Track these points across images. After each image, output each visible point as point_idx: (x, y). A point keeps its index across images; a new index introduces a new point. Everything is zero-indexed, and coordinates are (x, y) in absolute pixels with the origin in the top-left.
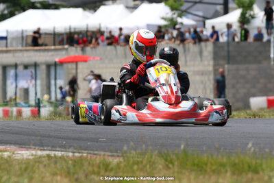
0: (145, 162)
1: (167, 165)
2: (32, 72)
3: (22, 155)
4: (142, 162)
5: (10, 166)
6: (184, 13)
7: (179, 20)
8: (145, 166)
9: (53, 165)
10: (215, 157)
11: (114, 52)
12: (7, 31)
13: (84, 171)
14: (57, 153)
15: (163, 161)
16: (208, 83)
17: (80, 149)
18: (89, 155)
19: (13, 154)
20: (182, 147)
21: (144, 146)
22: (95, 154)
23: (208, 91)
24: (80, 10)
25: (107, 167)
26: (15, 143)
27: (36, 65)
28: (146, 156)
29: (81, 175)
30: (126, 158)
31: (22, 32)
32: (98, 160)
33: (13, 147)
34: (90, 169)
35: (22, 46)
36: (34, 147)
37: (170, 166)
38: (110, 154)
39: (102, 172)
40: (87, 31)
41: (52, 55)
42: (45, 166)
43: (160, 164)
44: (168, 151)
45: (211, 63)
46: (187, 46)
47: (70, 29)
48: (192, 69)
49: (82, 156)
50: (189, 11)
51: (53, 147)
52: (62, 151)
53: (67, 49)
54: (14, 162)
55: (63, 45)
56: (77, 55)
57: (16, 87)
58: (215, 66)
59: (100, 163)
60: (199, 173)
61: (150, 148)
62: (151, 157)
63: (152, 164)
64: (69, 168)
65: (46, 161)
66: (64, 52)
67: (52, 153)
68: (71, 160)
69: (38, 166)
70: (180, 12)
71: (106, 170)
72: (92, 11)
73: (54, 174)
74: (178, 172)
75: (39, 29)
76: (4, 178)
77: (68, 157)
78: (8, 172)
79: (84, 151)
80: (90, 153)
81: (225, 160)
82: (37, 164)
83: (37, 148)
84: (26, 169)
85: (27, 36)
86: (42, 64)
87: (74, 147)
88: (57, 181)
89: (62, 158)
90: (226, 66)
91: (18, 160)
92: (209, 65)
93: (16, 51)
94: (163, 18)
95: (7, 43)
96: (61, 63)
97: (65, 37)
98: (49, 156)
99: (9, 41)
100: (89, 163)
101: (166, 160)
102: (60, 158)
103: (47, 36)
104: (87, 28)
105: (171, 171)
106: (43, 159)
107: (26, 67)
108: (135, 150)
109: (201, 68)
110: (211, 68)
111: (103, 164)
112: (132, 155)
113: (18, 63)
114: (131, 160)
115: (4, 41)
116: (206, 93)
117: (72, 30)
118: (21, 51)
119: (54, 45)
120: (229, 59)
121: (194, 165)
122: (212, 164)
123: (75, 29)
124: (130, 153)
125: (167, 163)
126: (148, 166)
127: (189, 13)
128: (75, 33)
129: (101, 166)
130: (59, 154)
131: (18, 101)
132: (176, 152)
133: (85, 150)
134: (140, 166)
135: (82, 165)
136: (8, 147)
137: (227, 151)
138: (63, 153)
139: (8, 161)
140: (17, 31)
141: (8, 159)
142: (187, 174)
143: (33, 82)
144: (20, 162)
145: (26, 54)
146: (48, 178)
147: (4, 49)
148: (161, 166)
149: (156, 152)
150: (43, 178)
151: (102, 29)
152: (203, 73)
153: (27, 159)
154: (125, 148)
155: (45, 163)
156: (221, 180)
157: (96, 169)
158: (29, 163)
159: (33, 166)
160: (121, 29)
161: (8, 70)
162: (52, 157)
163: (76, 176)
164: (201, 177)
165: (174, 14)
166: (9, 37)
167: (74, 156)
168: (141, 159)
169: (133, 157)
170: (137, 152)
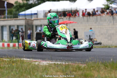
1: (105, 68)
4: (94, 66)
5: (38, 68)
6: (113, 2)
7: (110, 5)
8: (96, 68)
9: (56, 68)
11: (83, 19)
12: (37, 11)
13: (70, 70)
17: (68, 61)
18: (72, 63)
19: (40, 63)
20: (112, 60)
21: (95, 59)
22: (75, 63)
24: (68, 2)
26: (40, 59)
28: (96, 64)
29: (68, 72)
30: (88, 65)
31: (44, 11)
32: (76, 65)
33: (39, 60)
34: (72, 69)
35: (44, 17)
36: (48, 60)
37: (107, 68)
38: (81, 63)
39: (77, 70)
40: (71, 11)
42: (53, 68)
44: (105, 61)
46: (114, 16)
47: (64, 9)
48: (116, 26)
49: (69, 64)
50: (115, 1)
51: (56, 60)
53: (63, 18)
54: (40, 67)
55: (61, 16)
59: (76, 67)
61: (98, 60)
62: (99, 64)
63: (99, 67)
64: (63, 69)
65: (53, 66)
66: (62, 20)
67: (56, 63)
68: (64, 66)
69: (50, 68)
70: (111, 2)
71: (79, 70)
72: (74, 2)
73: (57, 71)
74: (110, 70)
75: (51, 10)
76: (36, 73)
77: (62, 64)
78: (38, 71)
82: (50, 67)
83: (50, 60)
84: (45, 69)
85: (46, 13)
87: (65, 60)
88: (58, 74)
89: (60, 64)
91: (42, 65)
93: (41, 19)
94: (103, 5)
97: (62, 13)
99: (38, 15)
100: (72, 67)
101: (105, 65)
104: (71, 9)
105: (107, 70)
106: (52, 65)
108: (91, 61)
111: (78, 67)
113: (42, 24)
114: (90, 65)
115: (36, 15)
117: (65, 10)
118: (43, 19)
123: (66, 10)
124: (89, 62)
126: (97, 68)
127: (115, 2)
128: (66, 11)
129: (77, 68)
130: (59, 63)
132: (109, 62)
133: (70, 61)
135: (69, 67)
138: (61, 62)
139: (38, 66)
140: (41, 11)
141: (38, 65)
142: (114, 71)
145: (45, 21)
147: (36, 18)
149: (101, 62)
150: (52, 73)
151: (78, 10)
153: (46, 65)
154: (87, 60)
155: (53, 67)
157: (75, 69)
158: (46, 67)
159: (48, 68)
160: (86, 10)
161: (38, 27)
163: (66, 72)
165: (108, 3)
166: (38, 13)
167: (65, 64)
168: (94, 65)
169: (91, 64)
170: (93, 62)
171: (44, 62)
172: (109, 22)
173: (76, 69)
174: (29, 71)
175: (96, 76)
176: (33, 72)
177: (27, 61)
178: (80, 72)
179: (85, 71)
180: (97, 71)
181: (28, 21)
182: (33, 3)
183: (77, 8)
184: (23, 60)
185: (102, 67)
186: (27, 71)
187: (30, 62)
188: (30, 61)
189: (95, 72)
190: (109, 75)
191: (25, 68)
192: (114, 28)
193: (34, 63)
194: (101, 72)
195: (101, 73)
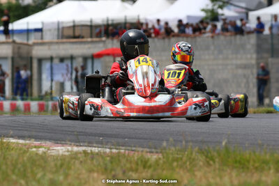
0: (184, 159)
1: (208, 162)
2: (67, 66)
3: (58, 151)
4: (181, 159)
5: (45, 162)
6: (225, 4)
7: (220, 11)
8: (185, 163)
9: (89, 161)
10: (257, 153)
12: (43, 23)
13: (122, 167)
14: (93, 149)
15: (204, 157)
16: (251, 76)
17: (118, 145)
18: (127, 152)
19: (49, 150)
20: (224, 143)
21: (184, 143)
22: (133, 150)
23: (251, 85)
25: (145, 164)
26: (50, 139)
27: (72, 58)
28: (186, 153)
29: (119, 172)
30: (165, 155)
31: (58, 23)
32: (136, 156)
33: (48, 143)
34: (128, 165)
35: (56, 37)
36: (69, 143)
37: (211, 162)
38: (148, 150)
39: (141, 168)
40: (126, 23)
41: (89, 48)
42: (81, 162)
43: (201, 160)
44: (209, 147)
45: (254, 56)
47: (108, 20)
48: (234, 62)
49: (119, 153)
50: (231, 2)
51: (89, 143)
52: (98, 147)
53: (104, 42)
54: (49, 159)
55: (101, 37)
56: (115, 47)
57: (52, 80)
58: (257, 59)
59: (138, 159)
60: (241, 170)
61: (191, 144)
62: (192, 154)
63: (192, 161)
64: (106, 165)
65: (81, 157)
66: (101, 45)
67: (89, 149)
68: (108, 156)
69: (74, 162)
70: (221, 3)
71: (144, 167)
72: (131, 3)
73: (91, 171)
74: (219, 169)
76: (39, 175)
77: (105, 153)
78: (44, 168)
79: (121, 147)
80: (128, 150)
81: (268, 157)
82: (73, 160)
83: (73, 144)
84: (62, 165)
85: (63, 28)
86: (79, 56)
87: (111, 142)
88: (93, 178)
89: (99, 154)
90: (270, 60)
91: (54, 156)
92: (251, 58)
93: (50, 43)
94: (203, 10)
95: (42, 36)
96: (99, 56)
97: (103, 29)
98: (85, 152)
99: (44, 33)
100: (127, 160)
101: (207, 157)
102: (97, 154)
103: (84, 28)
104: (126, 19)
105: (212, 168)
106: (79, 155)
107: (62, 60)
108: (175, 146)
109: (244, 62)
110: (254, 62)
111: (142, 161)
112: (171, 151)
113: (54, 55)
114: (171, 156)
115: (39, 34)
116: (249, 87)
117: (110, 22)
118: (57, 43)
119: (91, 37)
120: (274, 52)
121: (236, 162)
122: (254, 161)
123: (112, 20)
124: (170, 150)
125: (208, 160)
126: (188, 163)
127: (231, 4)
129: (139, 162)
130: (96, 150)
131: (54, 95)
132: (217, 148)
133: (123, 146)
134: (180, 163)
135: (119, 161)
136: (43, 143)
137: (271, 147)
138: (100, 149)
139: (44, 157)
140: (53, 23)
141: (44, 155)
142: (229, 171)
143: (69, 75)
144: (56, 158)
145: (62, 47)
146: (84, 175)
147: (40, 41)
148: (201, 163)
149: (197, 149)
150: (79, 174)
152: (245, 67)
153: (62, 155)
154: (165, 144)
155: (81, 159)
156: (264, 178)
157: (134, 166)
158: (64, 159)
159: (69, 162)
161: (44, 63)
162: (88, 153)
163: (113, 173)
164: (243, 174)
165: (214, 5)
166: (44, 29)
167: (111, 152)
168: (181, 156)
169: (172, 154)
170: (177, 148)
171: (59, 148)
172: (216, 52)
173: (137, 164)
174: (22, 169)
175: (186, 182)
176: (32, 171)
177: (18, 144)
178: (147, 172)
179: (160, 171)
180: (188, 171)
181: (19, 48)
182: (33, 4)
183: (138, 16)
184: (8, 144)
185: (200, 160)
186: (16, 171)
187: (25, 148)
188: (25, 145)
189: (182, 172)
190: (218, 180)
191: (14, 162)
192: (229, 67)
193: (34, 149)
194: (196, 173)
195: (198, 174)
